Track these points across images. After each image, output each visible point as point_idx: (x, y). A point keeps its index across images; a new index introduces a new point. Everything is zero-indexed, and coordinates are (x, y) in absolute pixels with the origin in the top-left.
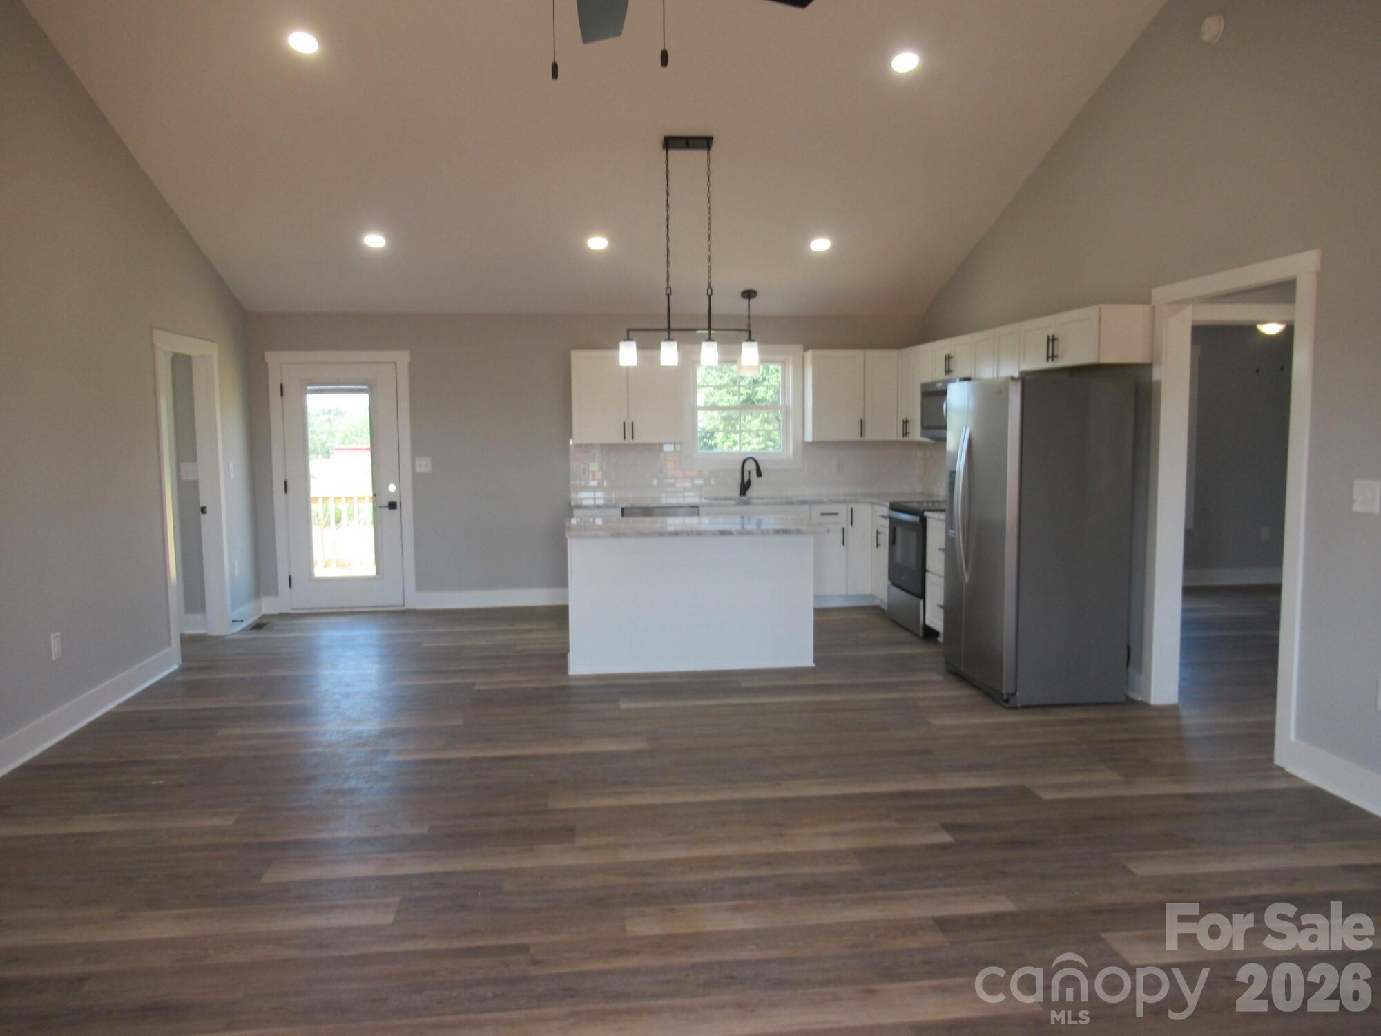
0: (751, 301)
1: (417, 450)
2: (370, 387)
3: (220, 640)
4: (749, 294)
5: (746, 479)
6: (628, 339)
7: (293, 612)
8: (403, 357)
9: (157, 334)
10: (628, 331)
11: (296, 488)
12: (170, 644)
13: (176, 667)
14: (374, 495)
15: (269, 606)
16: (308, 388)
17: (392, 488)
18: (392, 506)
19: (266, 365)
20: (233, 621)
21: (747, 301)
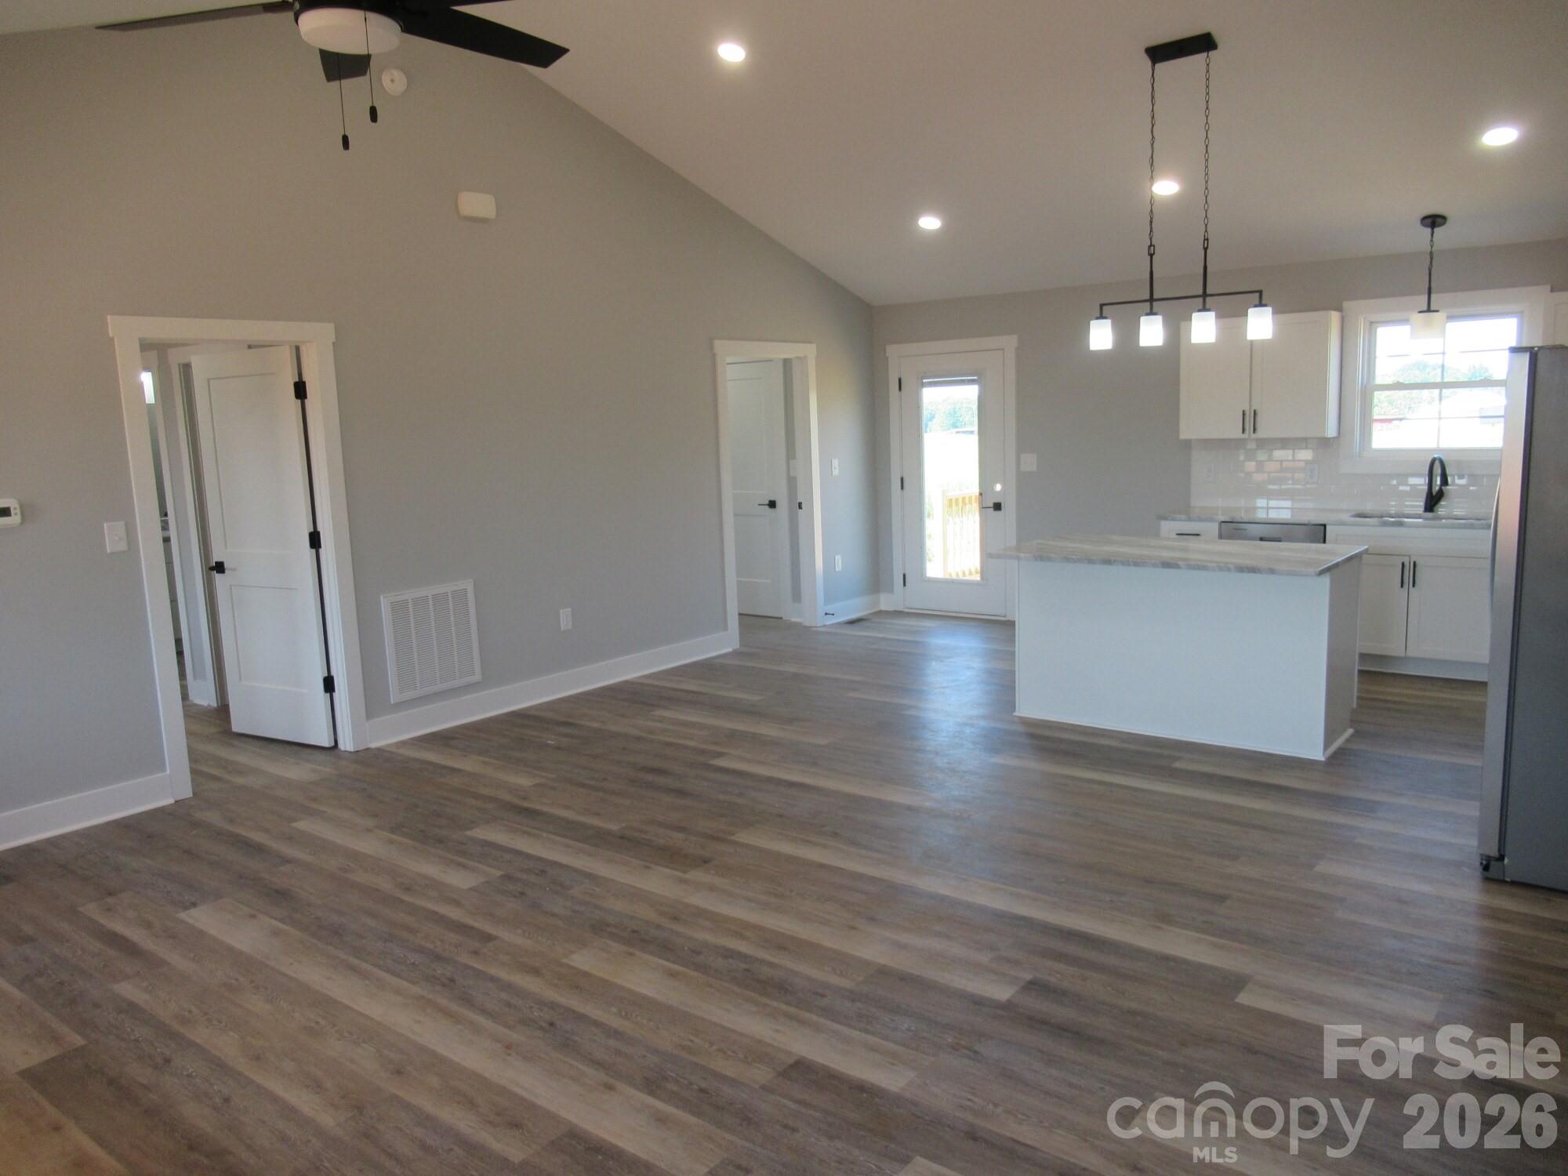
0: (1436, 230)
1: (1022, 447)
2: (976, 375)
3: (806, 630)
4: (1434, 221)
5: (1436, 489)
6: (1101, 317)
7: (906, 610)
8: (1010, 342)
9: (717, 343)
10: (1102, 306)
11: (911, 482)
12: (725, 628)
13: (730, 650)
14: (981, 494)
15: (886, 603)
16: (924, 381)
17: (998, 487)
18: (997, 507)
19: (887, 358)
20: (826, 614)
21: (1429, 230)
